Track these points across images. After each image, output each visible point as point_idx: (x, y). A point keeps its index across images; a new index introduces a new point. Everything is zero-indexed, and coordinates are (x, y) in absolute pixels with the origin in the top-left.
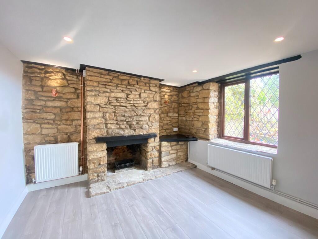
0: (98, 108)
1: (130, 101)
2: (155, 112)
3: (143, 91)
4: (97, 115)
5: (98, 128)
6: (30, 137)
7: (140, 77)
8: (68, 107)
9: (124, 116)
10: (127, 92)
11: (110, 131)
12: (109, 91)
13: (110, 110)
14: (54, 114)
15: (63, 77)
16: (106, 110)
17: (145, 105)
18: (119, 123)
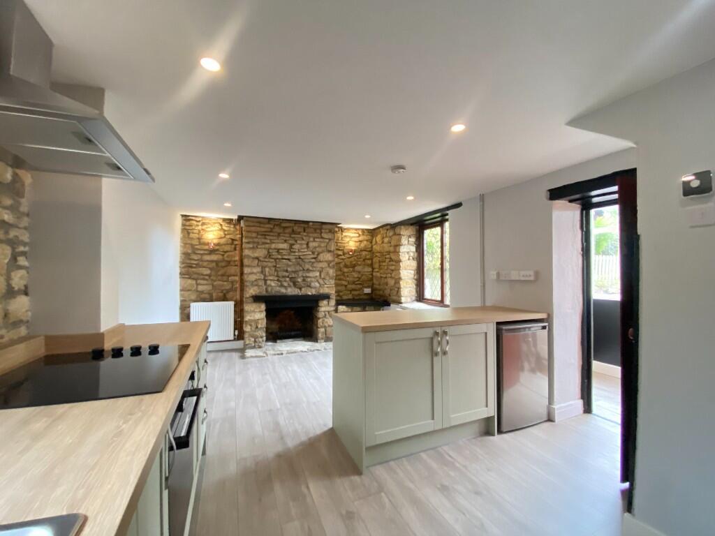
0: (257, 261)
1: (295, 252)
2: (329, 265)
3: (312, 239)
4: (255, 270)
5: (256, 285)
6: (186, 294)
7: (307, 222)
8: (223, 260)
9: (287, 271)
10: (290, 242)
11: (269, 289)
12: (268, 241)
13: (270, 264)
14: (211, 269)
15: (220, 227)
16: (265, 264)
17: (315, 256)
18: (280, 279)
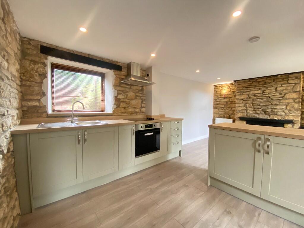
0: (242, 101)
1: (266, 95)
2: (294, 101)
3: (280, 85)
4: (241, 105)
5: (241, 112)
7: (277, 75)
8: (230, 101)
9: (260, 105)
10: (263, 89)
11: (248, 114)
12: (249, 90)
13: (249, 102)
14: (224, 105)
16: (247, 102)
17: (282, 96)
18: (255, 110)
